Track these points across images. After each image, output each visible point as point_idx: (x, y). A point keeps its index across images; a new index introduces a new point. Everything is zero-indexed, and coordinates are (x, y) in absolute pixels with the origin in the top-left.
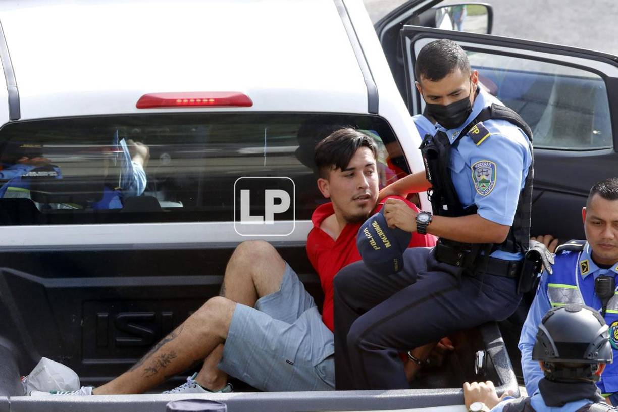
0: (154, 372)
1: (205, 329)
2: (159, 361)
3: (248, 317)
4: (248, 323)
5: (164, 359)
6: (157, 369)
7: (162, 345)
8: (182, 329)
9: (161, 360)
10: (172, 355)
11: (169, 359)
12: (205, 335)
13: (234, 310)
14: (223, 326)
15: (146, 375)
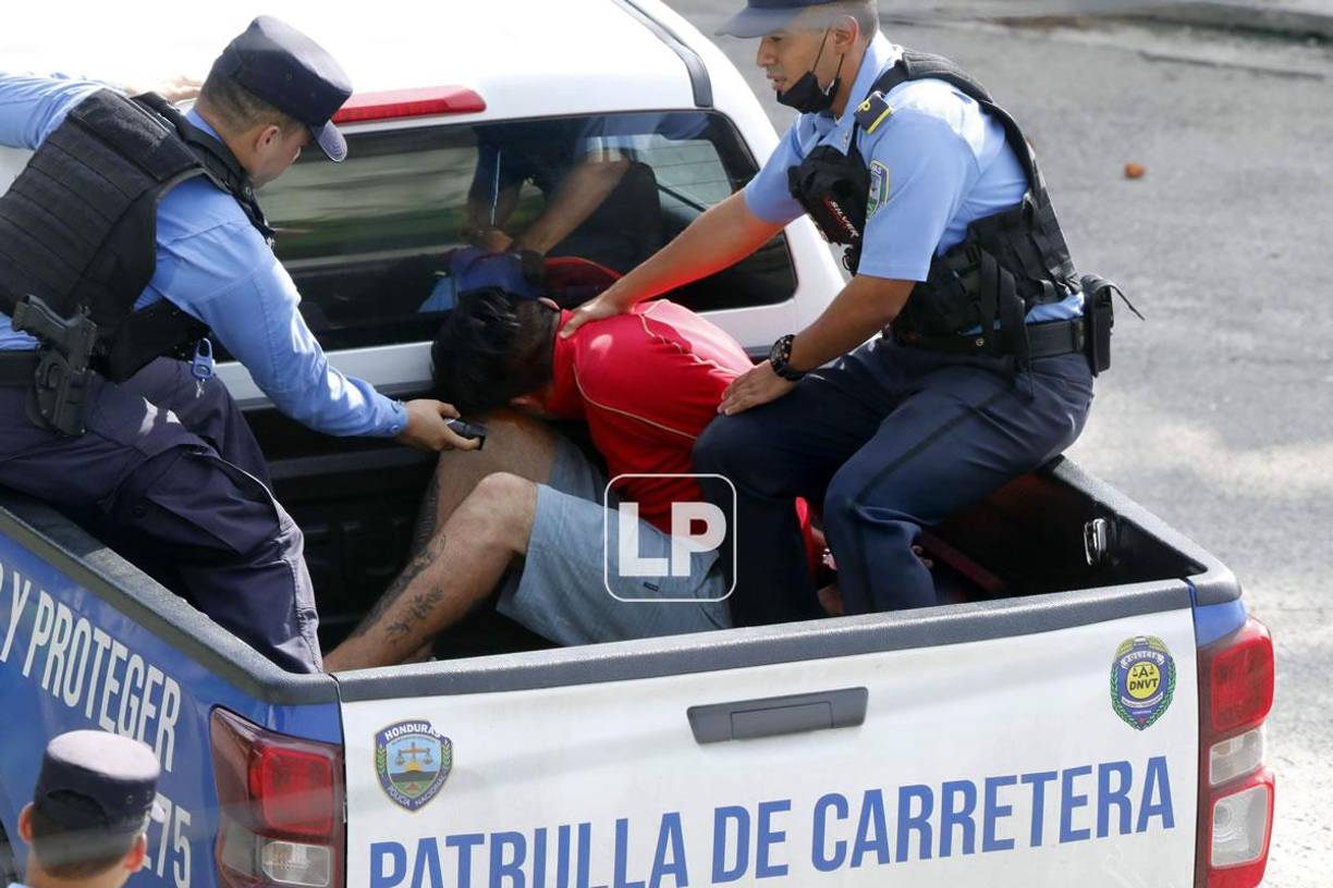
0: (405, 631)
1: (488, 536)
2: (413, 609)
3: (564, 509)
4: (565, 520)
5: (421, 604)
6: (409, 624)
7: (411, 578)
8: (443, 542)
9: (414, 606)
10: (436, 595)
11: (431, 604)
12: (491, 547)
13: (537, 496)
14: (521, 529)
15: (391, 638)
